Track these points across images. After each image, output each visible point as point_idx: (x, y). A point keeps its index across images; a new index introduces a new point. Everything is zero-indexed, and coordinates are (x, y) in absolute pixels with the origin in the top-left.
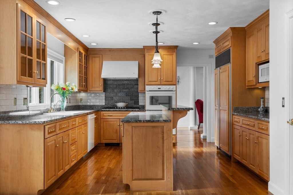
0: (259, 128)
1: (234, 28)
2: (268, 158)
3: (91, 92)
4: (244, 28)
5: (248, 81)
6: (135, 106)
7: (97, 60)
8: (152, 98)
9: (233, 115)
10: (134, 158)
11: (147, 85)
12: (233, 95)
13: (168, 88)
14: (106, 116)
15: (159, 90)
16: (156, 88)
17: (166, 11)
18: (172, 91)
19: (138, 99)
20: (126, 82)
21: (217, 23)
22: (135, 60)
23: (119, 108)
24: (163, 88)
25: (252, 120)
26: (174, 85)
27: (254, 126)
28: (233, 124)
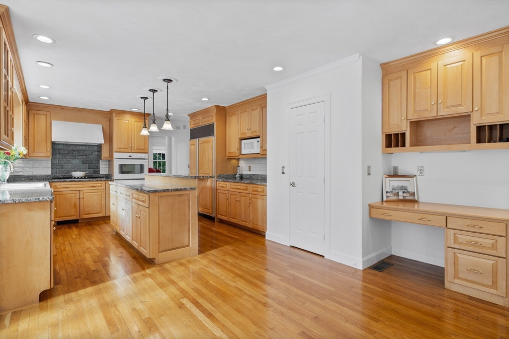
0: (253, 191)
1: (218, 106)
2: (265, 214)
3: (31, 158)
4: (225, 107)
5: (229, 153)
6: (95, 175)
7: (43, 118)
8: (121, 166)
9: (217, 181)
10: (160, 229)
11: (115, 152)
12: (216, 164)
13: (140, 156)
14: (60, 188)
15: (130, 158)
16: (126, 155)
17: (177, 81)
18: (144, 159)
19: (98, 167)
20: (83, 148)
21: (209, 99)
22: (98, 123)
23: (75, 178)
24: (134, 155)
25: (244, 185)
26: (147, 153)
27: (246, 189)
28: (216, 189)
